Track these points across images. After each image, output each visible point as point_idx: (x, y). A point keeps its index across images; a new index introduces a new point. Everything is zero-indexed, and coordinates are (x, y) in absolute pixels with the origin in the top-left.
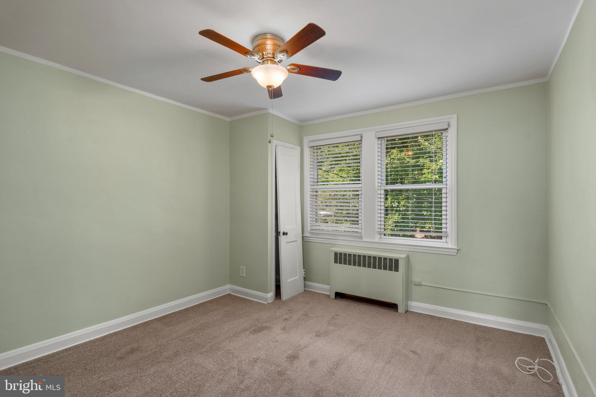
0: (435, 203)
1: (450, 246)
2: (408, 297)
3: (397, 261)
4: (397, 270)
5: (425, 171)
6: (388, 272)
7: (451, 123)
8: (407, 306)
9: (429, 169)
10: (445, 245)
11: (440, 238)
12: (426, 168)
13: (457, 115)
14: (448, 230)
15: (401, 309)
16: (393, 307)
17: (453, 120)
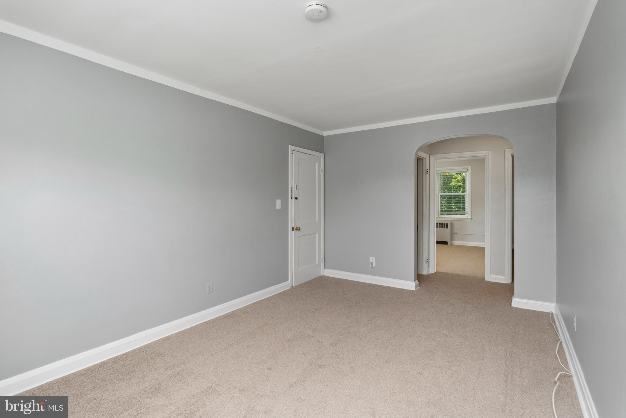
0: (463, 209)
1: (468, 217)
2: (452, 239)
3: (447, 224)
4: (447, 227)
5: (454, 180)
6: (443, 229)
7: (469, 169)
8: (451, 243)
9: (456, 179)
10: (467, 217)
11: (464, 214)
12: (454, 178)
13: (471, 166)
14: (468, 211)
15: (449, 244)
16: (446, 243)
17: (469, 168)
